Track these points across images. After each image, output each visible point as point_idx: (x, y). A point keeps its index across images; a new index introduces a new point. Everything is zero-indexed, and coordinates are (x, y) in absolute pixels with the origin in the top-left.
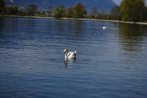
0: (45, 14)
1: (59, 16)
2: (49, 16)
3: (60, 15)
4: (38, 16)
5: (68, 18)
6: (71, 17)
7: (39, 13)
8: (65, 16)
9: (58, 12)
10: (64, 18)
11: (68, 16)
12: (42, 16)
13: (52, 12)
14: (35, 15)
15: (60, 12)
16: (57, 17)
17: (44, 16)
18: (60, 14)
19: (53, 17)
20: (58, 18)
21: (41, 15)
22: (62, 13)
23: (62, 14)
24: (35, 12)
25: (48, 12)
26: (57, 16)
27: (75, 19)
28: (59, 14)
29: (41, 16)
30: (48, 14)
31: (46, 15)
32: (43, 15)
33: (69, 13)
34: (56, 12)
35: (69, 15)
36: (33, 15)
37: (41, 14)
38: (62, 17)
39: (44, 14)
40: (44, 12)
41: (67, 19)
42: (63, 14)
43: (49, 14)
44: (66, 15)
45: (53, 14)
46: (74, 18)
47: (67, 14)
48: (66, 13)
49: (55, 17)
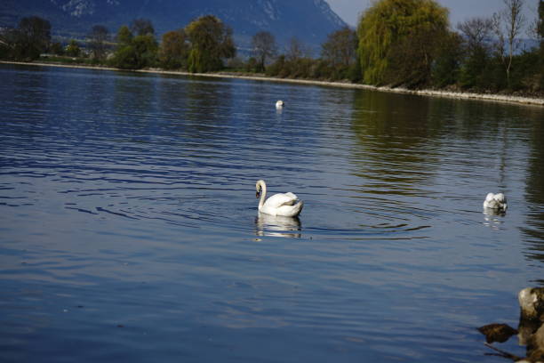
0: (82, 56)
1: (133, 61)
2: (95, 62)
3: (136, 60)
4: (55, 60)
5: (167, 69)
6: (176, 67)
7: (58, 50)
8: (157, 63)
9: (129, 47)
10: (152, 71)
11: (167, 62)
12: (71, 62)
13: (109, 47)
14: (44, 55)
15: (138, 47)
16: (126, 65)
17: (78, 62)
18: (137, 54)
19: (111, 64)
20: (130, 68)
21: (66, 57)
22: (145, 51)
23: (143, 56)
24: (44, 46)
25: (91, 46)
26: (126, 61)
27: (191, 74)
28: (133, 55)
29: (65, 62)
30: (92, 56)
31: (86, 56)
32: (74, 59)
33: (170, 52)
34: (123, 47)
35: (169, 58)
36: (36, 57)
37: (68, 54)
38: (145, 64)
39: (76, 53)
40: (76, 47)
41: (161, 72)
42: (149, 54)
43: (95, 54)
44: (158, 60)
45: (110, 56)
46: (187, 69)
47: (162, 55)
48: (159, 52)
49: (117, 65)
